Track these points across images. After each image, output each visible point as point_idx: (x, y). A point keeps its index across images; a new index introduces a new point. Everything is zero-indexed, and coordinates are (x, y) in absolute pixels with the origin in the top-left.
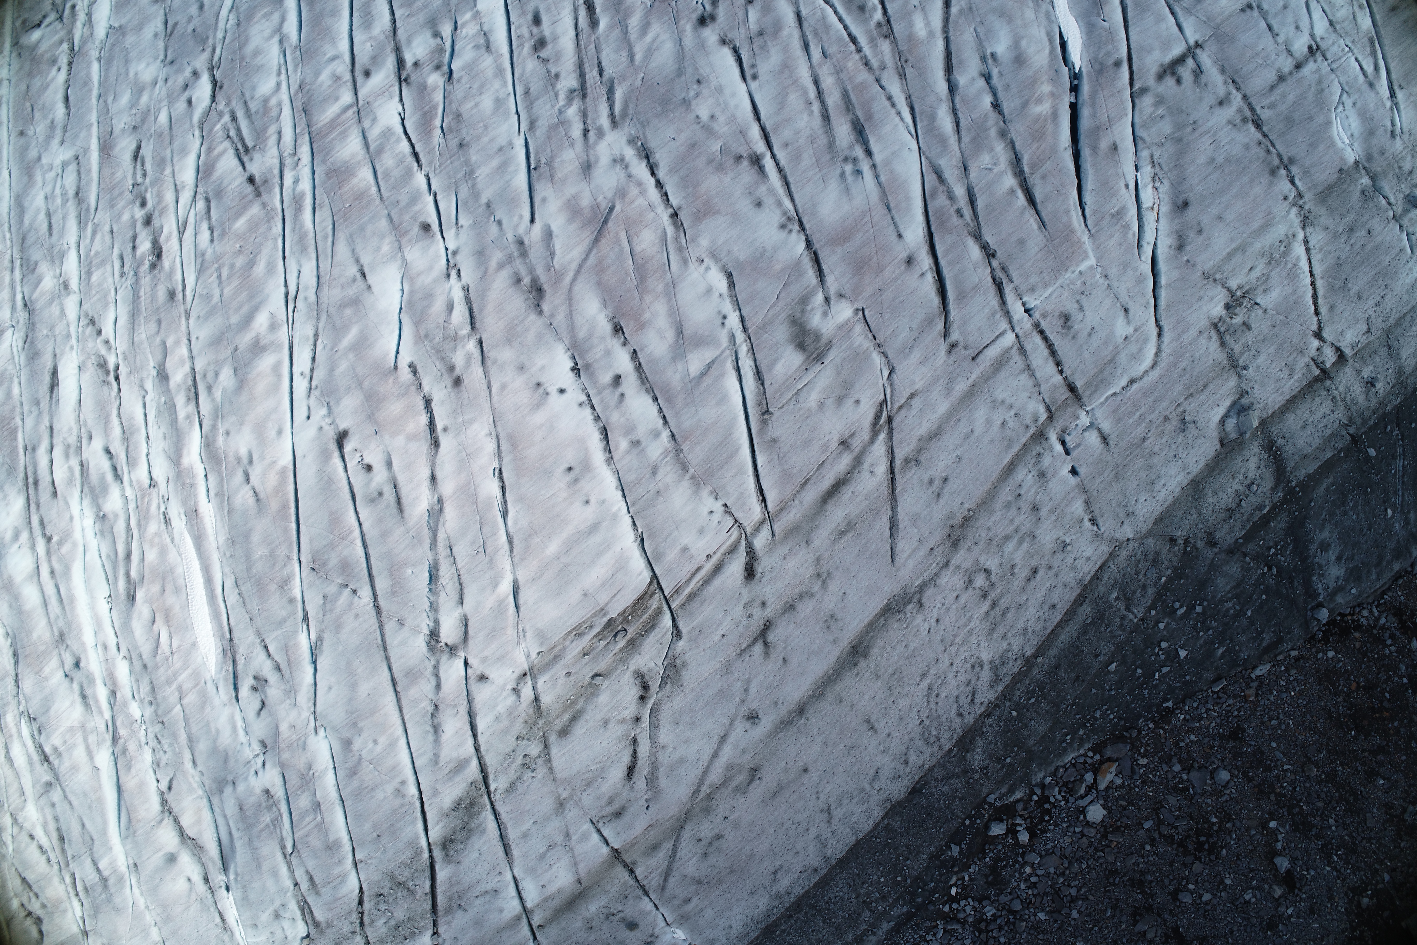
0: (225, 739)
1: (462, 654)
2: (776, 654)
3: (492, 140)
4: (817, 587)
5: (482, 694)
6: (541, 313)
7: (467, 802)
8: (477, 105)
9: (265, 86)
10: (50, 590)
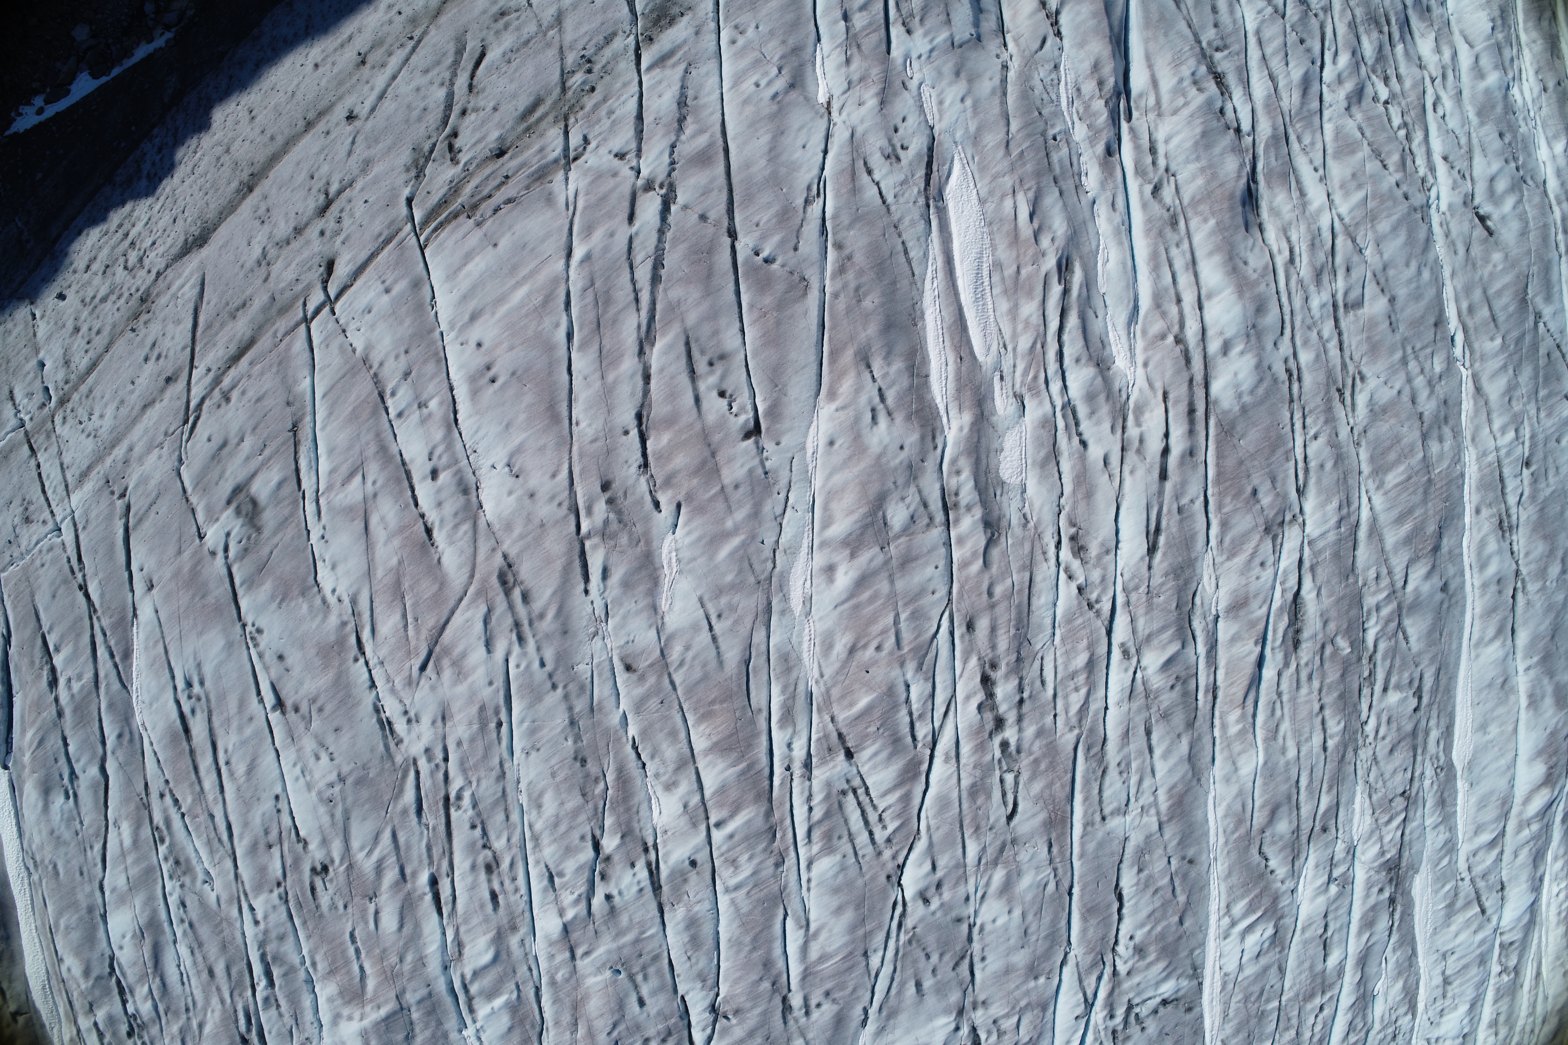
0: (953, 92)
1: (640, 182)
2: (318, 184)
3: (547, 760)
4: (272, 252)
5: (624, 138)
6: (505, 557)
7: (663, 22)
8: (562, 803)
9: (825, 866)
10: (1185, 280)
